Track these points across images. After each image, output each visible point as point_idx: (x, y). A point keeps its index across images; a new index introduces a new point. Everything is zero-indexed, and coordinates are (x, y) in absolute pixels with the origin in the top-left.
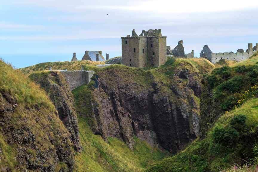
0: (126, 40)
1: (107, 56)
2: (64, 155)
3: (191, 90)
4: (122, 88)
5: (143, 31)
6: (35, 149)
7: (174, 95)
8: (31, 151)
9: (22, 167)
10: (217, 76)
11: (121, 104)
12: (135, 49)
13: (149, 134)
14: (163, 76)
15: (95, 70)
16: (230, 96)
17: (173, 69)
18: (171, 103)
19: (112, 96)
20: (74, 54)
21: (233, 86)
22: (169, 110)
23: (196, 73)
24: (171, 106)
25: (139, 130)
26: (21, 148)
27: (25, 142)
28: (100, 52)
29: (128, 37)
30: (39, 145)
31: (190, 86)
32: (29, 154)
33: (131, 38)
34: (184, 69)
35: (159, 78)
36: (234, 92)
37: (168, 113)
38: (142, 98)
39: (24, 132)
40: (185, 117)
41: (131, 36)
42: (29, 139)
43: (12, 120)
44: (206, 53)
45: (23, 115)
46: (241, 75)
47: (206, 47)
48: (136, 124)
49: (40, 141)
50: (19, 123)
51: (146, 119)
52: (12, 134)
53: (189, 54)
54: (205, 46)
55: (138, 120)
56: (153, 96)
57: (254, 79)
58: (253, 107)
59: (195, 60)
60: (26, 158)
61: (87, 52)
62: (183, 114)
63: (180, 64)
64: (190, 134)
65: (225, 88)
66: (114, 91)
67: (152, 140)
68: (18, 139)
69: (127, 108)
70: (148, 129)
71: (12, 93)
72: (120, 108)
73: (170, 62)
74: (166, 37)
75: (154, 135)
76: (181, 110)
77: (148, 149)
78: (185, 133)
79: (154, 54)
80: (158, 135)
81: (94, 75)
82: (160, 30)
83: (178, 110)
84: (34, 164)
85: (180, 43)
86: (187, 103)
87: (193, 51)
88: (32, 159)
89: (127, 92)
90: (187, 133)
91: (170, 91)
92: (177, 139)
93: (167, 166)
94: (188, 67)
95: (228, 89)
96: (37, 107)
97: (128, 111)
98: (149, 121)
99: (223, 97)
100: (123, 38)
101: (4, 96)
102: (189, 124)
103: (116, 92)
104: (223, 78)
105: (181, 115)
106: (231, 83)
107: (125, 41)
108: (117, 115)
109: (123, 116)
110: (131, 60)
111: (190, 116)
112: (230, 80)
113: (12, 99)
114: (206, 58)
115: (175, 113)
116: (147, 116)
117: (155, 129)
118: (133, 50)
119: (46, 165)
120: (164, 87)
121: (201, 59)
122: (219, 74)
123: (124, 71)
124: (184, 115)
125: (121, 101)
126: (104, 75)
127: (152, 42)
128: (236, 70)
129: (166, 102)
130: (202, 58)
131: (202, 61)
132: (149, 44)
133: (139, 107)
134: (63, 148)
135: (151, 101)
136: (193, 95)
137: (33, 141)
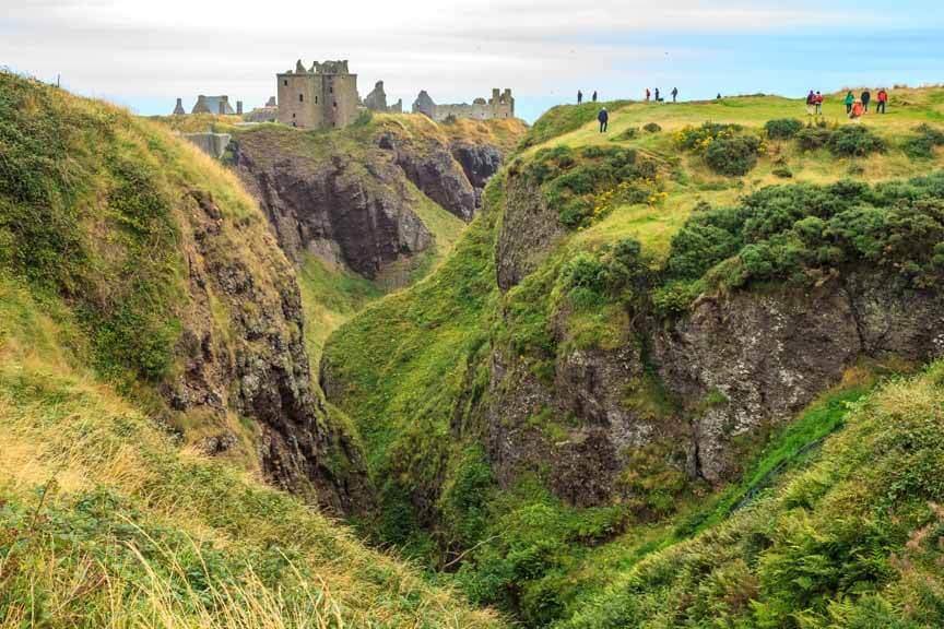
0: (285, 78)
1: (239, 105)
2: (293, 308)
3: (399, 169)
4: (280, 165)
5: (315, 63)
6: (254, 302)
7: (371, 178)
8: (251, 306)
9: (238, 337)
10: (549, 163)
11: (279, 195)
12: (301, 96)
13: (329, 246)
14: (351, 143)
15: (232, 132)
16: (577, 200)
17: (370, 132)
18: (365, 192)
19: (263, 178)
20: (179, 101)
21: (582, 183)
22: (363, 203)
23: (408, 139)
24: (367, 197)
25: (310, 239)
26: (235, 302)
27: (239, 290)
28: (225, 98)
29: (289, 74)
30: (261, 294)
31: (398, 163)
32: (246, 312)
33: (294, 75)
34: (389, 133)
35: (346, 148)
36: (582, 192)
37: (361, 209)
38: (316, 183)
39: (238, 272)
40: (390, 216)
41: (294, 72)
42: (245, 283)
43: (218, 250)
44: (423, 104)
45: (236, 240)
46: (593, 162)
47: (423, 94)
48: (305, 228)
49: (263, 287)
50: (229, 255)
51: (323, 220)
52: (219, 277)
53: (393, 106)
54: (422, 92)
55: (309, 222)
56: (334, 179)
57: (619, 171)
58: (630, 222)
59: (405, 117)
60: (243, 321)
61: (201, 98)
62: (387, 211)
63: (380, 124)
64: (399, 246)
65: (565, 185)
66: (267, 172)
67: (333, 256)
68: (230, 287)
69: (289, 201)
70: (326, 236)
71: (214, 199)
72: (277, 202)
73: (364, 120)
74: (355, 76)
75: (338, 249)
76: (384, 205)
77: (327, 273)
78: (389, 245)
79: (335, 105)
80: (344, 249)
81: (231, 141)
82: (346, 62)
83: (378, 204)
84: (255, 329)
85: (379, 85)
86: (395, 192)
87: (400, 101)
88: (253, 321)
89: (289, 173)
90: (394, 244)
91: (365, 171)
92: (376, 255)
93: (394, 308)
94: (393, 129)
95: (571, 187)
96: (247, 222)
97: (292, 205)
98: (327, 224)
99: (564, 200)
100: (279, 76)
101: (202, 205)
102: (396, 229)
103: (271, 172)
104: (561, 166)
105: (383, 214)
106: (577, 177)
107: (284, 80)
108: (272, 212)
109: (283, 215)
110: (294, 115)
111: (400, 216)
112: (575, 171)
113: (215, 211)
114: (423, 113)
115: (373, 210)
116: (325, 215)
117: (338, 237)
118: (298, 97)
119: (272, 330)
120: (354, 163)
121: (417, 116)
122: (552, 159)
123: (283, 135)
124: (390, 213)
125: (278, 189)
126: (249, 143)
127: (331, 83)
128: (583, 153)
129: (358, 191)
130: (418, 113)
131: (418, 119)
132: (327, 86)
133: (311, 200)
134: (292, 297)
135: (331, 188)
136: (403, 179)
137: (252, 287)
